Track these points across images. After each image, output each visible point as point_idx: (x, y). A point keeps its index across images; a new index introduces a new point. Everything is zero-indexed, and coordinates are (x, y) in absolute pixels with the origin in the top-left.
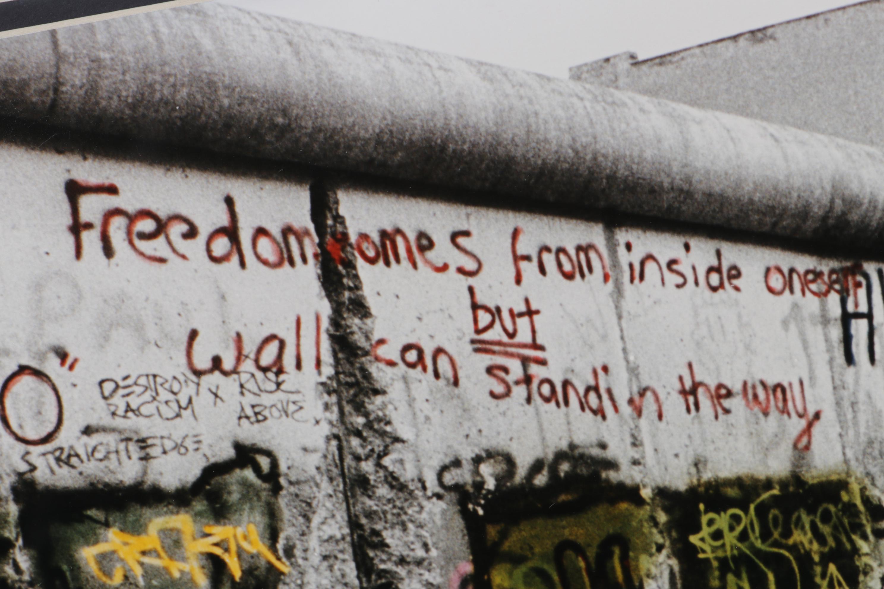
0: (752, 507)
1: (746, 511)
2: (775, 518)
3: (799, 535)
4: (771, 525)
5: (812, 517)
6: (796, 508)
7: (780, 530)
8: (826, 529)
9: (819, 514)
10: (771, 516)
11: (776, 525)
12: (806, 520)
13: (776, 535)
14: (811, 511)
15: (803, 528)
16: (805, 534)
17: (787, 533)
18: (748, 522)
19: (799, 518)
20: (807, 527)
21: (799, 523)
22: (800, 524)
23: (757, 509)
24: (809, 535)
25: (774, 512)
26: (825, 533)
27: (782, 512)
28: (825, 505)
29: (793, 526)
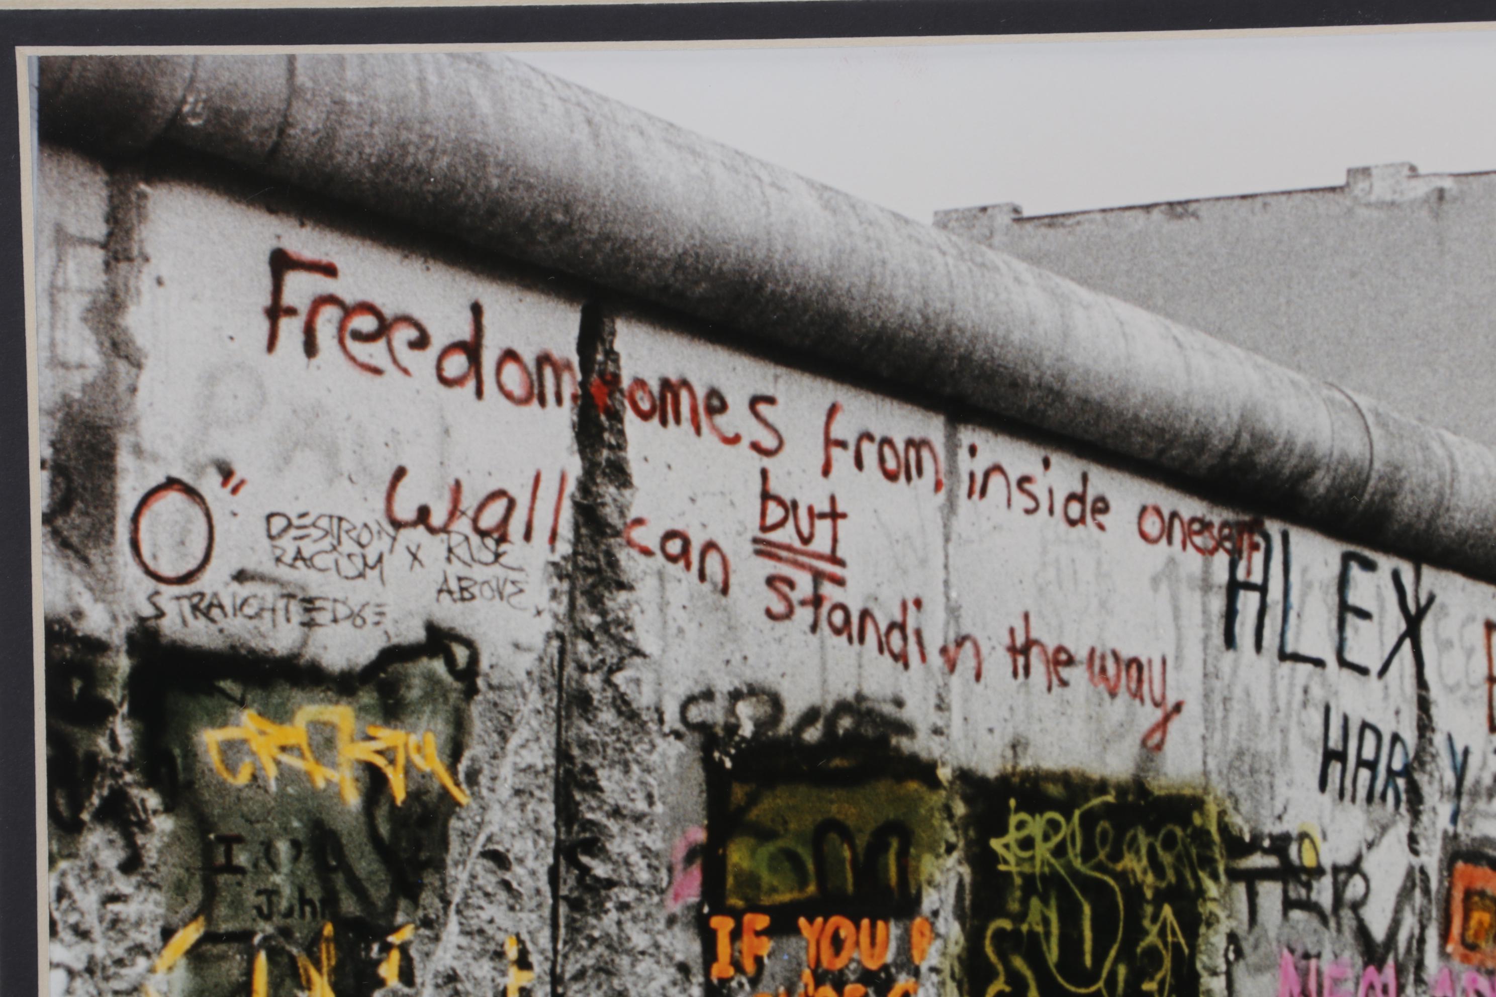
0: (1077, 813)
1: (1068, 818)
2: (1104, 833)
3: (1131, 860)
4: (1097, 841)
5: (1151, 839)
6: (1133, 825)
7: (1107, 849)
8: (1166, 858)
9: (1161, 836)
10: (1099, 829)
11: (1103, 843)
12: (1143, 841)
13: (1102, 855)
14: (1151, 831)
15: (1137, 852)
16: (1139, 860)
17: (1116, 856)
18: (1069, 832)
19: (1134, 838)
20: (1144, 851)
21: (1133, 845)
22: (1135, 846)
23: (1082, 817)
24: (1145, 862)
25: (1104, 825)
26: (1165, 863)
27: (1114, 827)
28: (1170, 826)
29: (1125, 847)
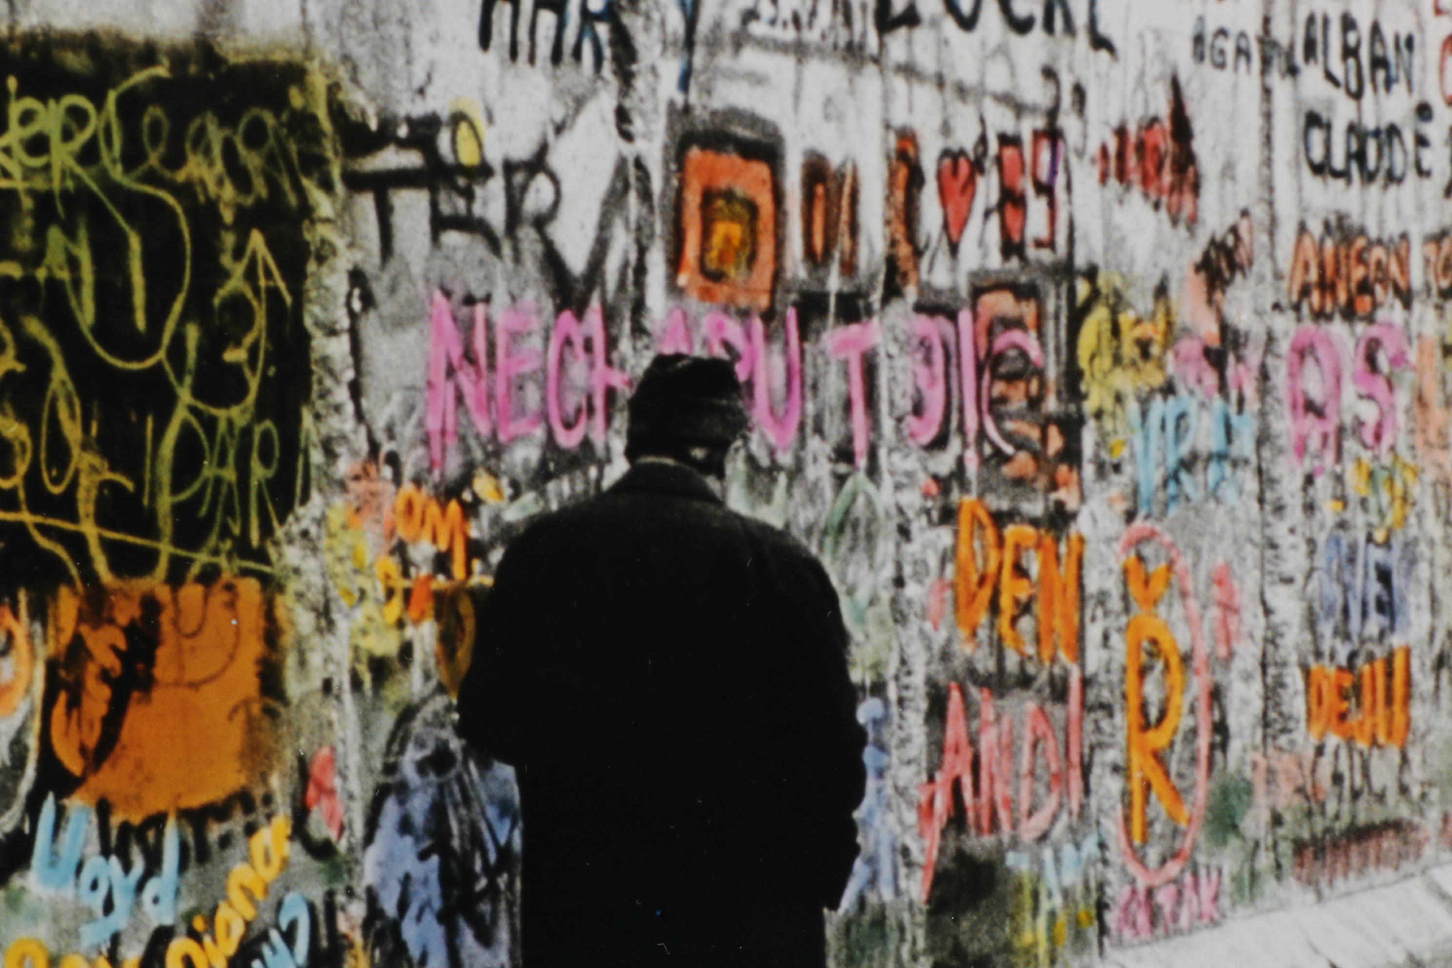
0: (112, 96)
1: (99, 103)
2: (155, 125)
3: (199, 165)
4: (145, 138)
5: (227, 132)
6: (198, 111)
7: (162, 149)
8: (252, 160)
9: (242, 127)
10: (146, 120)
11: (155, 139)
12: (216, 135)
13: (154, 159)
14: (228, 119)
15: (207, 152)
16: (211, 164)
17: (175, 160)
18: (102, 125)
19: (202, 131)
20: (217, 150)
21: (200, 141)
22: (203, 143)
23: (121, 102)
24: (219, 167)
25: (154, 112)
26: (251, 167)
27: (170, 115)
28: (255, 111)
29: (188, 146)
